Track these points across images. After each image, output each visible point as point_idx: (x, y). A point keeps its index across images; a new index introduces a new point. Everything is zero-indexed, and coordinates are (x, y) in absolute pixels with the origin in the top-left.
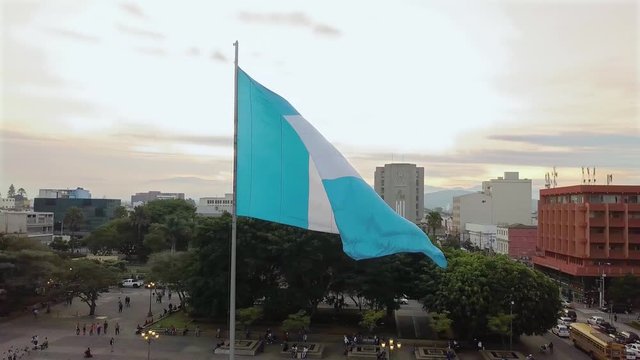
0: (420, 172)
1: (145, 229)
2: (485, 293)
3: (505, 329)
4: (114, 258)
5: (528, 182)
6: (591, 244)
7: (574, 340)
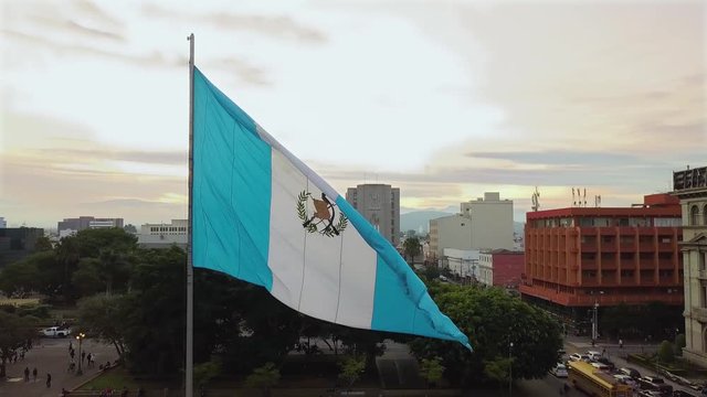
0: (395, 194)
1: (74, 265)
2: (481, 334)
3: (504, 374)
4: (34, 301)
5: (509, 203)
6: (583, 271)
7: (574, 382)
